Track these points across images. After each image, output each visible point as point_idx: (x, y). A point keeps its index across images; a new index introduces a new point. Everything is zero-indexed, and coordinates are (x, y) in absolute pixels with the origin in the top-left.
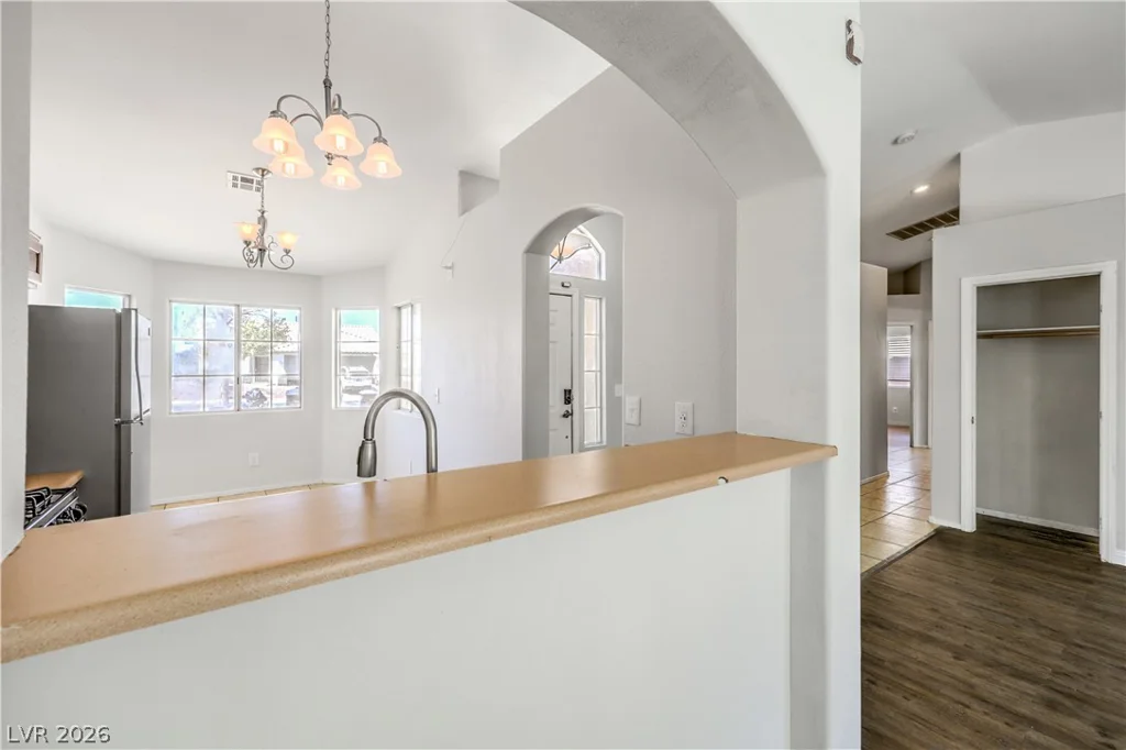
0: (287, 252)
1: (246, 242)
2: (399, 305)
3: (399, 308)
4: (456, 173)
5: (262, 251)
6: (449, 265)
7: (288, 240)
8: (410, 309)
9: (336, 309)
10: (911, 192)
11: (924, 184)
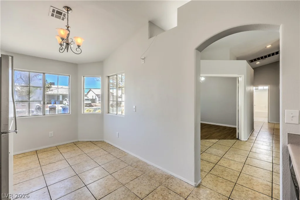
0: (79, 46)
1: (62, 38)
2: (109, 75)
3: (109, 77)
4: (148, 21)
5: (68, 44)
6: (143, 58)
7: (79, 41)
8: (116, 76)
9: (83, 76)
10: (266, 47)
11: (270, 45)
